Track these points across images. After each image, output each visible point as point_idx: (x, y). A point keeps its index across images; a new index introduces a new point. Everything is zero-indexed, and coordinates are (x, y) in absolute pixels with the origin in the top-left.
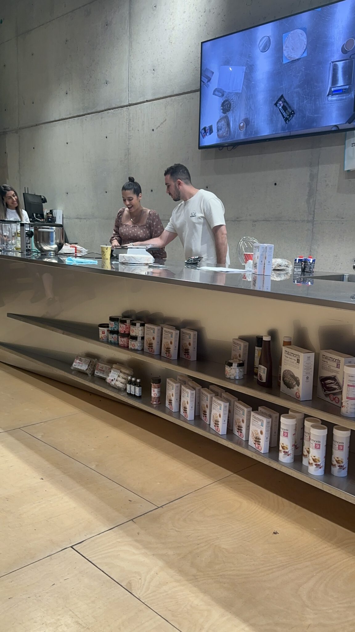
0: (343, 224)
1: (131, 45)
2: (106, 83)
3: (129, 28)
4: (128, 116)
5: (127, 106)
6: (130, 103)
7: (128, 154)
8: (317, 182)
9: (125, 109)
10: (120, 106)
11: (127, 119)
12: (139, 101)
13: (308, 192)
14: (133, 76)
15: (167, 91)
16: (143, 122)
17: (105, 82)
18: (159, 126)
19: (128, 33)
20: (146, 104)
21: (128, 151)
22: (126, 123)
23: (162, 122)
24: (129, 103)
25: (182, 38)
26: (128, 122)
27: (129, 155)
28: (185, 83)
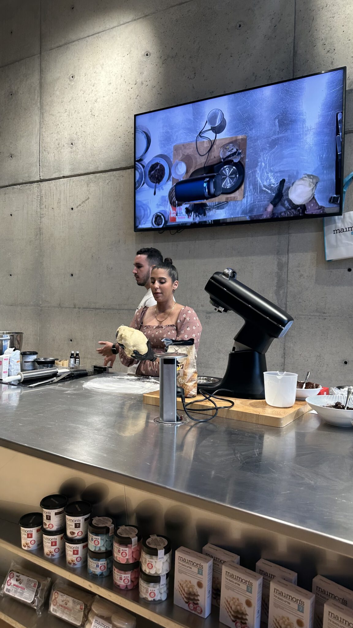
0: (326, 320)
1: (43, 117)
2: (11, 157)
3: (39, 98)
4: (39, 193)
5: (37, 182)
6: (42, 178)
7: (40, 233)
8: (287, 272)
9: (35, 185)
10: (28, 181)
11: (39, 196)
12: (53, 177)
13: (277, 283)
14: (46, 150)
15: (89, 167)
16: (59, 199)
17: (9, 156)
18: (80, 205)
19: (39, 104)
20: (62, 181)
21: (40, 230)
22: (37, 200)
23: (84, 200)
24: (40, 179)
25: (107, 111)
26: (39, 199)
27: (40, 235)
28: (113, 159)
